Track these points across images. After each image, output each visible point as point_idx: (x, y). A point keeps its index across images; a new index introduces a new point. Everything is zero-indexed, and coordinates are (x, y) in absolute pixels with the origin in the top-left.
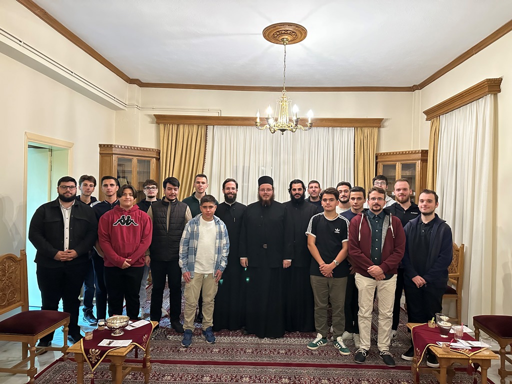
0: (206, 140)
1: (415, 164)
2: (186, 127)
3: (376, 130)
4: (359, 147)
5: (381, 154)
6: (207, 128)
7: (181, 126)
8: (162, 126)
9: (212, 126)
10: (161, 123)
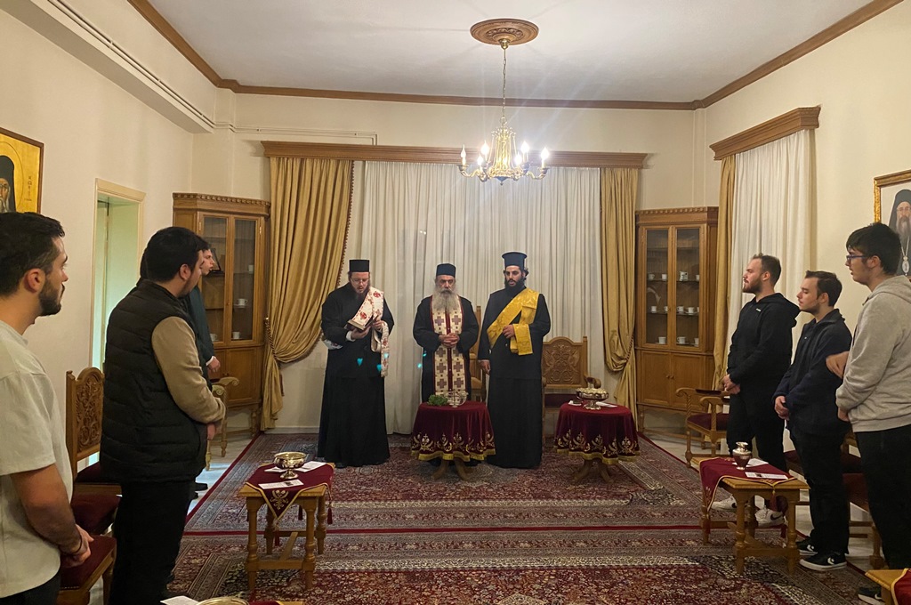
0: (351, 186)
1: (698, 230)
2: (317, 164)
3: (635, 172)
4: (608, 200)
5: (644, 211)
6: (353, 164)
7: (308, 162)
8: (274, 162)
9: (361, 162)
10: (273, 156)
